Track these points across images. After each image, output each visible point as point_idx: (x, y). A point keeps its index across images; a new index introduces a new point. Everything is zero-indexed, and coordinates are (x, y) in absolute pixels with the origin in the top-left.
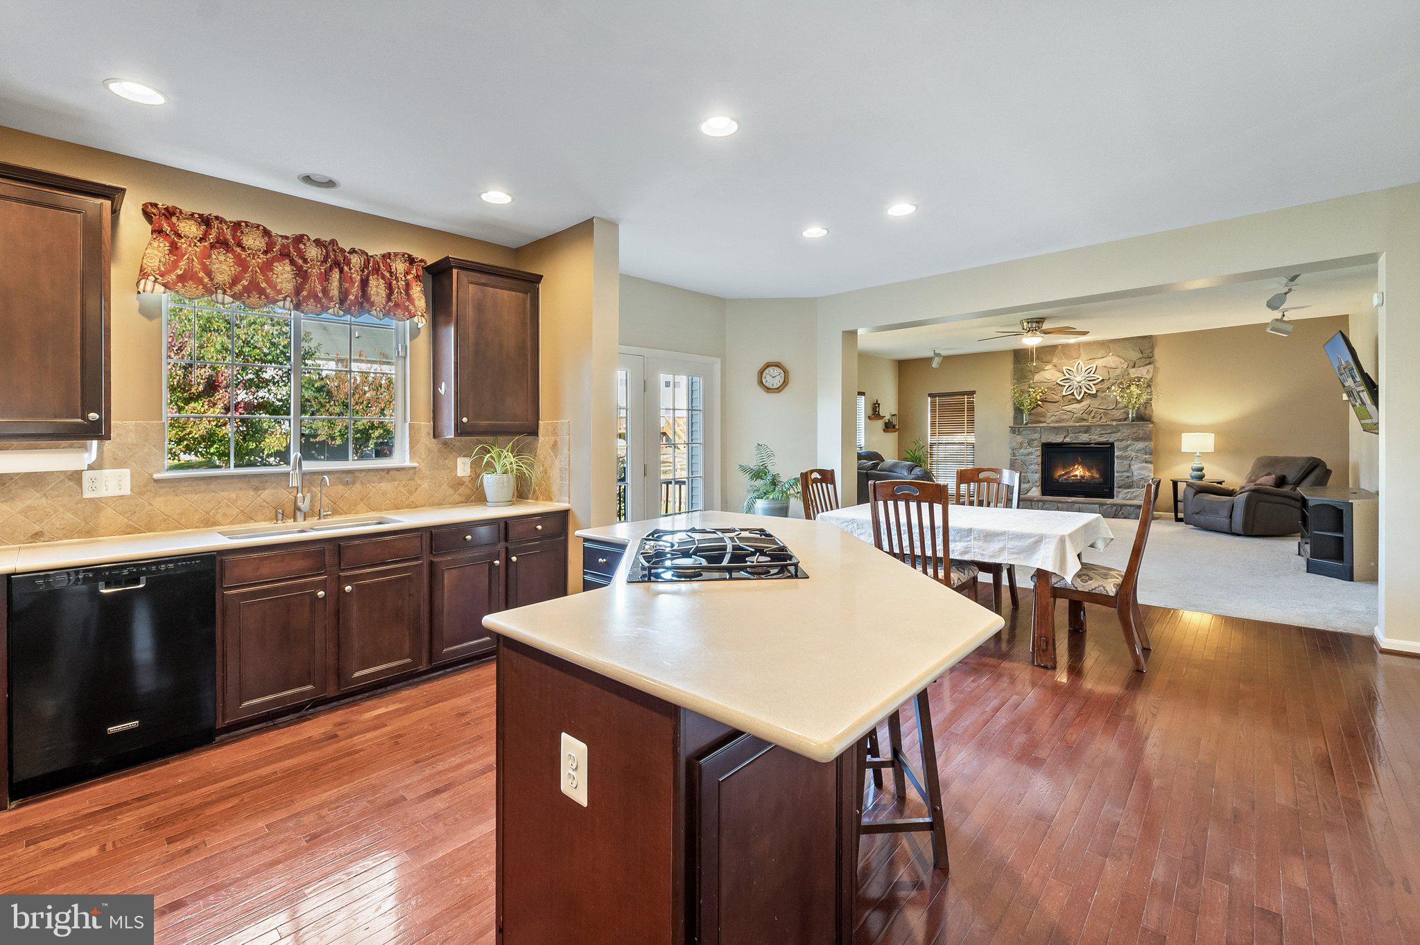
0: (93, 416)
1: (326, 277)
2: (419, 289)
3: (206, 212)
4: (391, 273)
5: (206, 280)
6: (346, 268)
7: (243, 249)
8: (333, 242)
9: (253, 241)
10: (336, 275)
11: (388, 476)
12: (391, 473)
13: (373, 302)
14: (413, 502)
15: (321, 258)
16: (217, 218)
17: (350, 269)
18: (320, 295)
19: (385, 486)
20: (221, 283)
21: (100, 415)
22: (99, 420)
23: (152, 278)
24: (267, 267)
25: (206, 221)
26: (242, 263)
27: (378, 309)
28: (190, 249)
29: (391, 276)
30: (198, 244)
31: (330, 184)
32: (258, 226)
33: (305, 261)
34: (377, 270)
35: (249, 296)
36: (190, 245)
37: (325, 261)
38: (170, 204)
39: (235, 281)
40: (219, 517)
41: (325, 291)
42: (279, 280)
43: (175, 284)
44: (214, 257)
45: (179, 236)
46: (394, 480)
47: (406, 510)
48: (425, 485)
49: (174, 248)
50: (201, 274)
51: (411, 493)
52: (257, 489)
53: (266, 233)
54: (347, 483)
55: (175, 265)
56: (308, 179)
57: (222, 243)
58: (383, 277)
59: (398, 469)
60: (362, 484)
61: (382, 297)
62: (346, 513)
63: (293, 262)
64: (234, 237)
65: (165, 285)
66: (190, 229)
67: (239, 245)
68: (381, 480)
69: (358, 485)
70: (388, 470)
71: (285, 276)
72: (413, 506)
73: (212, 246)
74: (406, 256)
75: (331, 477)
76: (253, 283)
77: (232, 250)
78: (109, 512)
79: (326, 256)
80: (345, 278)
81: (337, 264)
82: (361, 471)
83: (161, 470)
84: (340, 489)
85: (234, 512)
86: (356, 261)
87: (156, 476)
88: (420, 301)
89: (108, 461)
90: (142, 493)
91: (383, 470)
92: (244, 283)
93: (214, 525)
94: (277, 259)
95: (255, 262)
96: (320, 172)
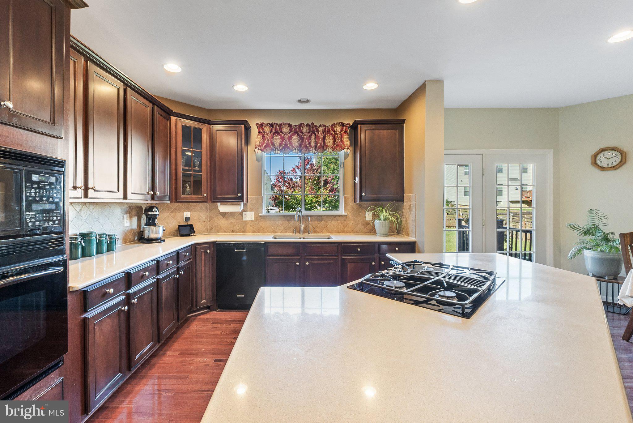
0: (239, 195)
1: (310, 138)
2: (347, 137)
3: (271, 122)
4: (335, 132)
5: (272, 146)
6: (317, 133)
7: (283, 133)
8: (313, 124)
9: (286, 129)
10: (313, 137)
11: (335, 219)
13: (327, 145)
14: (345, 231)
15: (308, 131)
16: (275, 123)
17: (319, 133)
18: (308, 146)
19: (334, 223)
20: (277, 147)
21: (241, 194)
22: (241, 196)
23: (257, 148)
24: (290, 138)
25: (271, 125)
26: (282, 138)
27: (329, 148)
28: (268, 136)
29: (335, 133)
30: (270, 134)
31: (308, 101)
32: (287, 124)
33: (303, 133)
34: (329, 132)
35: (285, 150)
36: (268, 135)
37: (309, 132)
38: (262, 122)
39: (281, 144)
40: (277, 230)
41: (309, 144)
42: (294, 142)
43: (264, 149)
44: (274, 138)
45: (265, 132)
46: (337, 220)
47: (342, 234)
48: (351, 223)
49: (263, 136)
50: (271, 144)
51: (344, 226)
52: (289, 221)
53: (290, 125)
54: (319, 221)
55: (264, 143)
56: (300, 101)
57: (277, 133)
58: (332, 134)
59: (339, 216)
60: (325, 221)
61: (331, 143)
62: (319, 233)
63: (298, 135)
64: (280, 129)
65: (261, 150)
66: (267, 129)
67: (282, 132)
68: (332, 220)
69: (323, 222)
70: (335, 216)
71: (296, 140)
72: (346, 232)
73: (274, 134)
74: (340, 123)
75: (313, 218)
76: (286, 145)
77: (278, 134)
78: (249, 225)
79: (310, 130)
80: (317, 137)
81: (314, 132)
82: (325, 216)
83: (262, 212)
84: (317, 222)
85: (282, 228)
86: (321, 130)
87: (260, 214)
88: (347, 142)
89: (248, 209)
90: (257, 220)
91: (333, 216)
92: (283, 145)
93: (276, 232)
94: (293, 135)
95: (286, 137)
96: (304, 97)
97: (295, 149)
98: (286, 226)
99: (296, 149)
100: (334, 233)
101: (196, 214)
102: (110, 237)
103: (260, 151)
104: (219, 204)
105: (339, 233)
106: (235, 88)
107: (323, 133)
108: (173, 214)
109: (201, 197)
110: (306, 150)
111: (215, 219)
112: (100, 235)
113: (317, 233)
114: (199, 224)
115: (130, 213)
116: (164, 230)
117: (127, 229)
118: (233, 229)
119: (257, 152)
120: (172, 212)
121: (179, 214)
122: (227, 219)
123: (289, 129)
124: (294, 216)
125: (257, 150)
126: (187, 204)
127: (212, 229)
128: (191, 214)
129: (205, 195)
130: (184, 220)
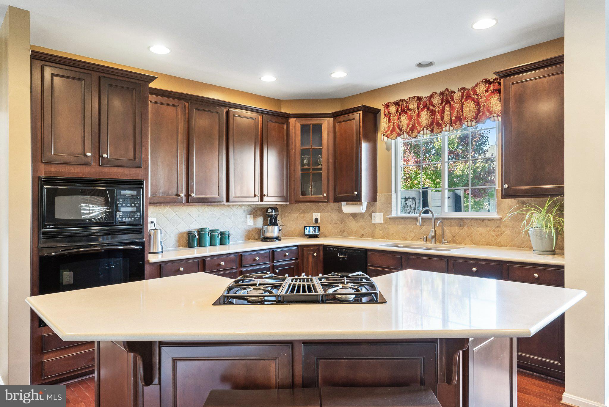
0: (356, 193)
1: (443, 111)
2: (496, 98)
3: (395, 100)
4: (477, 95)
5: (398, 130)
6: (452, 102)
7: (410, 110)
8: (447, 90)
9: (413, 105)
10: (447, 108)
11: (484, 224)
12: (485, 221)
13: (466, 116)
14: (499, 242)
15: (439, 102)
16: (400, 100)
17: (454, 102)
18: (440, 122)
19: (481, 230)
20: (405, 129)
21: (358, 193)
22: (357, 195)
23: (382, 135)
24: (418, 115)
25: (397, 104)
26: (410, 118)
27: (469, 120)
28: (394, 118)
29: (478, 97)
30: (396, 115)
31: (430, 64)
32: (414, 97)
33: (434, 106)
34: (468, 97)
35: (412, 132)
36: (394, 117)
37: (442, 103)
38: (388, 101)
39: (408, 126)
41: (442, 119)
42: (422, 121)
43: (390, 135)
44: (401, 118)
45: (390, 114)
46: (487, 226)
47: (494, 247)
48: (508, 232)
49: (389, 119)
50: (397, 128)
51: (497, 236)
53: (418, 99)
54: (461, 226)
55: (389, 127)
56: (420, 65)
57: (403, 111)
58: (473, 99)
59: (489, 220)
60: (468, 227)
61: (473, 112)
62: (460, 243)
63: (428, 109)
64: (407, 106)
65: (387, 136)
66: (393, 109)
67: (408, 109)
69: (466, 227)
70: (483, 220)
71: (425, 117)
72: (499, 245)
73: (400, 114)
74: (484, 81)
75: (452, 221)
76: (413, 125)
77: (406, 113)
78: (378, 229)
79: (443, 99)
80: (452, 108)
81: (448, 102)
82: (468, 219)
83: (391, 214)
84: (457, 228)
85: (413, 235)
86: (457, 96)
87: (390, 216)
88: (496, 106)
89: (378, 209)
90: (386, 223)
91: (480, 219)
92: (410, 126)
93: (406, 239)
94: (422, 110)
95: (415, 115)
96: (424, 60)
97: (423, 129)
98: (418, 231)
99: (425, 129)
100: (482, 245)
101: (327, 215)
102: (222, 233)
103: (386, 138)
104: (343, 204)
105: (489, 245)
106: (333, 75)
107: (461, 100)
108: (302, 215)
109: (321, 197)
110: (438, 129)
111: (347, 221)
112: (212, 231)
113: (457, 243)
114: (330, 226)
115: (254, 213)
116: (280, 230)
117: (251, 227)
118: (363, 232)
119: (382, 139)
120: (301, 213)
121: (308, 215)
122: (357, 221)
123: (416, 104)
124: (416, 219)
125: (382, 137)
126: (317, 204)
127: (344, 232)
128: (321, 215)
129: (325, 194)
130: (314, 222)
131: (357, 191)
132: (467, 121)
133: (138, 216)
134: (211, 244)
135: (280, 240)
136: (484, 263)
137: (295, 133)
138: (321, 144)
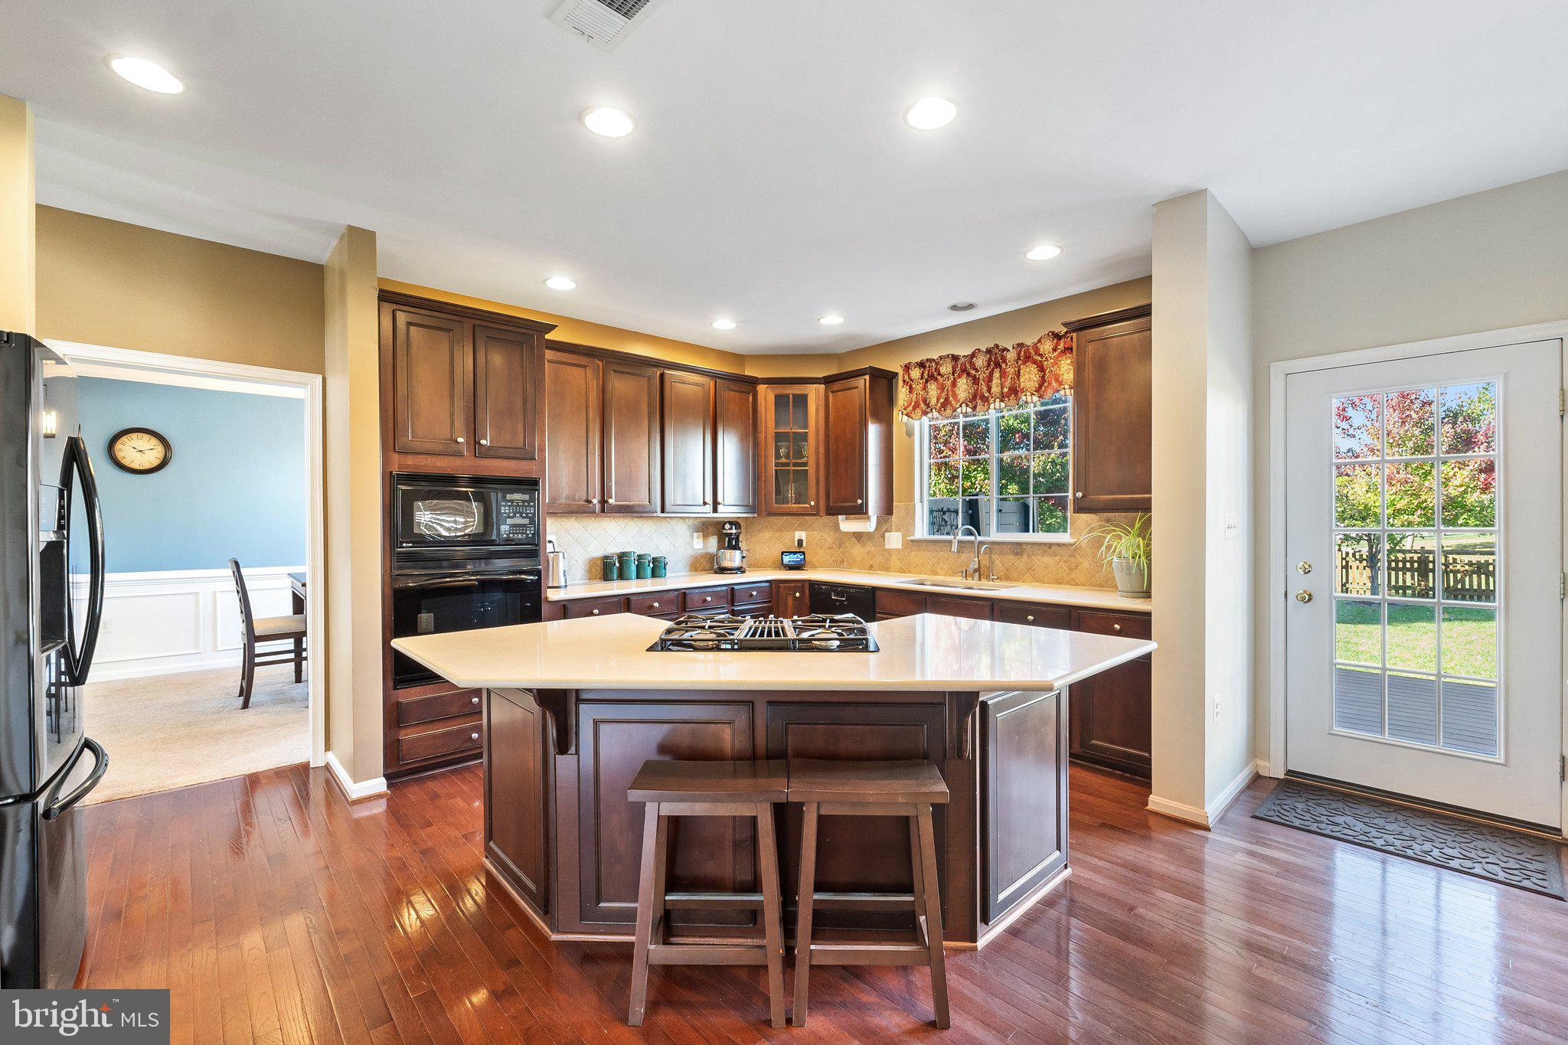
0: (860, 501)
1: (990, 379)
2: (1069, 361)
3: (919, 360)
4: (1041, 355)
5: (924, 405)
6: (1004, 366)
7: (942, 376)
8: (997, 346)
9: (946, 368)
10: (997, 374)
11: (1051, 551)
12: (1054, 548)
14: (1073, 579)
15: (985, 364)
16: (927, 360)
17: (1006, 365)
18: (987, 394)
19: (1047, 559)
20: (933, 404)
21: (863, 501)
22: (862, 503)
23: (900, 413)
24: (954, 384)
25: (921, 365)
26: (941, 387)
27: (1028, 394)
29: (1042, 358)
30: (921, 382)
31: (970, 306)
32: (947, 356)
33: (977, 371)
34: (1028, 358)
35: (945, 410)
36: (918, 385)
37: (989, 365)
38: (907, 362)
39: (938, 399)
41: (989, 391)
42: (960, 392)
43: (911, 413)
44: (929, 388)
45: (911, 380)
46: (1055, 555)
47: (1066, 586)
48: (1086, 563)
49: (911, 387)
50: (921, 401)
51: (1071, 570)
53: (953, 358)
54: (1017, 554)
55: (911, 401)
56: (955, 308)
57: (932, 377)
58: (1035, 362)
59: (1059, 545)
60: (1028, 556)
61: (1034, 381)
62: (1016, 579)
63: (968, 374)
64: (937, 369)
65: (907, 415)
66: (916, 373)
67: (939, 374)
68: (1044, 553)
70: (1050, 545)
71: (963, 387)
72: (1073, 583)
73: (927, 381)
74: (1051, 334)
75: (1005, 547)
76: (947, 399)
77: (936, 379)
78: (894, 558)
79: (990, 360)
80: (1003, 375)
81: (998, 365)
82: (1028, 544)
83: (913, 535)
84: (1011, 558)
85: (946, 567)
86: (1011, 356)
87: (912, 538)
88: (1068, 373)
89: (894, 527)
90: (906, 548)
91: (1045, 544)
92: (942, 400)
93: (937, 574)
94: (959, 376)
95: (949, 383)
96: (962, 299)
97: (961, 406)
99: (964, 405)
100: (1048, 583)
101: (816, 534)
102: (655, 560)
103: (905, 418)
104: (840, 517)
105: (1059, 583)
106: (822, 321)
107: (1017, 363)
108: (778, 534)
109: (807, 507)
110: (984, 405)
111: (848, 545)
112: (640, 557)
113: (1011, 580)
114: (822, 552)
115: (703, 531)
116: (743, 557)
117: (699, 552)
118: (871, 563)
119: (900, 419)
120: (777, 531)
121: (787, 535)
122: (863, 545)
123: (951, 366)
124: (950, 542)
125: (900, 416)
126: (800, 517)
127: (843, 562)
128: (807, 536)
129: (813, 503)
130: (796, 545)
131: (862, 499)
132: (1026, 395)
133: (532, 532)
134: (638, 577)
135: (744, 572)
136: (1044, 609)
137: (766, 408)
138: (806, 426)
